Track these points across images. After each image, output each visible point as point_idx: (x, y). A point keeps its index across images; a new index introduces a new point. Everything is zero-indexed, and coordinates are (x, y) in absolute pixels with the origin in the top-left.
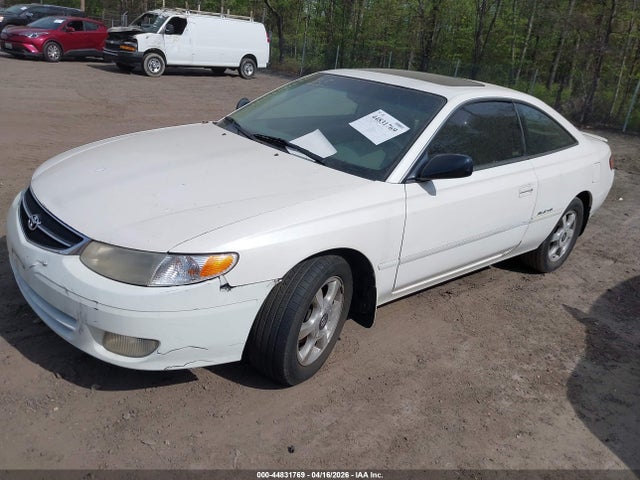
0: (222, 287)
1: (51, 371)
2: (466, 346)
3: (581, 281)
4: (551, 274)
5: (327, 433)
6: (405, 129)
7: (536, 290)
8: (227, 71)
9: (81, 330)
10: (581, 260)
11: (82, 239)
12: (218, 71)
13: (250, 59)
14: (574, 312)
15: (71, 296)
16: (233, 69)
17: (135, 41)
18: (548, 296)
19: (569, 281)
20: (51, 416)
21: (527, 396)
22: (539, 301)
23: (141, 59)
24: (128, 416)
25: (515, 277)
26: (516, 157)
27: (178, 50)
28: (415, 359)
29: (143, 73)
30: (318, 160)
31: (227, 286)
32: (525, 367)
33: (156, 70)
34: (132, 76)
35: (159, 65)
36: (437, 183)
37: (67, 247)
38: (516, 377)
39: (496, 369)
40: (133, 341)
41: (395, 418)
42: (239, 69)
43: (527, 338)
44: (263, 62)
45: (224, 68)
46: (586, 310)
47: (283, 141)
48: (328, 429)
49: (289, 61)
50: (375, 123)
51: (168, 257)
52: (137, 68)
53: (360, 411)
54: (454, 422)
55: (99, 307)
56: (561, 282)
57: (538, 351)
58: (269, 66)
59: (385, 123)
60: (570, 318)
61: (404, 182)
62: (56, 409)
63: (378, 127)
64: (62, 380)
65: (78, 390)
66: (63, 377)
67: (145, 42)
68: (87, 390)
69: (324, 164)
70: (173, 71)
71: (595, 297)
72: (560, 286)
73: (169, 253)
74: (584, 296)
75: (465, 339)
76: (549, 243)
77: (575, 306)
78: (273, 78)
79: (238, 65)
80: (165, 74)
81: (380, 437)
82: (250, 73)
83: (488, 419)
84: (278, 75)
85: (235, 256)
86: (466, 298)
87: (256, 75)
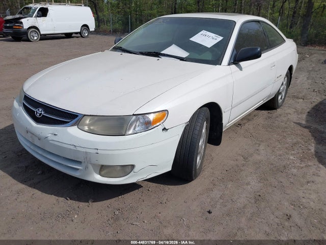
0: (163, 130)
1: (62, 197)
2: (262, 147)
3: (294, 110)
4: (280, 109)
5: (221, 201)
6: (221, 38)
7: (277, 117)
8: (73, 35)
9: (86, 168)
10: (289, 101)
11: (77, 116)
12: (68, 36)
13: (85, 26)
14: (300, 124)
15: (79, 149)
16: (76, 33)
17: (21, 23)
18: (285, 119)
19: (289, 111)
20: (75, 221)
21: (301, 165)
22: (282, 122)
23: (26, 33)
24: (117, 213)
25: (265, 112)
26: (266, 49)
27: (46, 25)
28: (242, 158)
29: (28, 40)
30: (182, 59)
31: (164, 129)
32: (293, 152)
33: (35, 38)
34: (23, 43)
35: (37, 35)
36: (242, 64)
37: (68, 122)
38: (292, 157)
39: (280, 155)
40: (119, 168)
41: (249, 187)
42: (80, 33)
43: (286, 139)
44: (92, 27)
45: (71, 34)
46: (304, 122)
47: (157, 53)
48: (220, 198)
49: (104, 27)
50: (204, 37)
51: (134, 117)
52: (25, 38)
53: (231, 187)
54: (277, 183)
55: (99, 151)
56: (287, 112)
57: (295, 144)
58: (95, 29)
59: (209, 37)
60: (299, 127)
61: (229, 65)
62: (76, 216)
63: (207, 39)
64: (71, 201)
65: (82, 204)
66: (71, 199)
67: (27, 23)
68: (87, 204)
69: (185, 61)
70: (44, 37)
71: (304, 116)
72: (286, 114)
73: (134, 115)
74: (299, 116)
75: (260, 145)
76: (279, 93)
77: (298, 122)
78: (99, 36)
79: (79, 31)
80: (40, 40)
81: (247, 197)
82: (86, 34)
83: (291, 179)
84: (100, 34)
85: (166, 112)
86: (249, 126)
87: (90, 36)
